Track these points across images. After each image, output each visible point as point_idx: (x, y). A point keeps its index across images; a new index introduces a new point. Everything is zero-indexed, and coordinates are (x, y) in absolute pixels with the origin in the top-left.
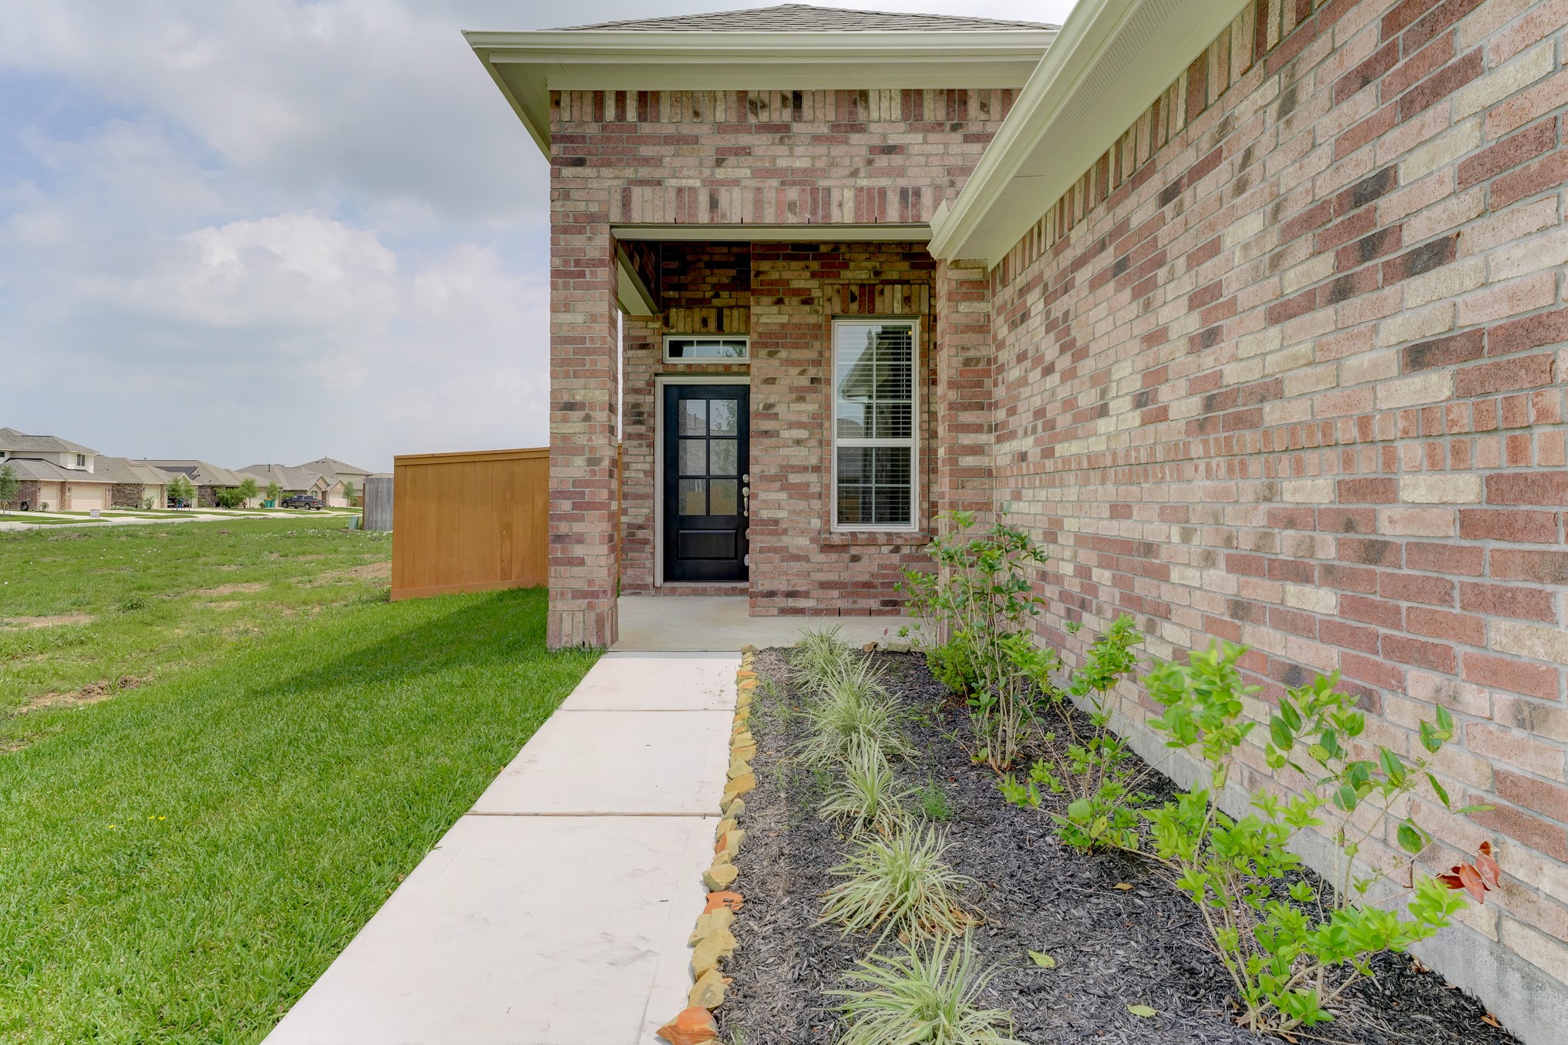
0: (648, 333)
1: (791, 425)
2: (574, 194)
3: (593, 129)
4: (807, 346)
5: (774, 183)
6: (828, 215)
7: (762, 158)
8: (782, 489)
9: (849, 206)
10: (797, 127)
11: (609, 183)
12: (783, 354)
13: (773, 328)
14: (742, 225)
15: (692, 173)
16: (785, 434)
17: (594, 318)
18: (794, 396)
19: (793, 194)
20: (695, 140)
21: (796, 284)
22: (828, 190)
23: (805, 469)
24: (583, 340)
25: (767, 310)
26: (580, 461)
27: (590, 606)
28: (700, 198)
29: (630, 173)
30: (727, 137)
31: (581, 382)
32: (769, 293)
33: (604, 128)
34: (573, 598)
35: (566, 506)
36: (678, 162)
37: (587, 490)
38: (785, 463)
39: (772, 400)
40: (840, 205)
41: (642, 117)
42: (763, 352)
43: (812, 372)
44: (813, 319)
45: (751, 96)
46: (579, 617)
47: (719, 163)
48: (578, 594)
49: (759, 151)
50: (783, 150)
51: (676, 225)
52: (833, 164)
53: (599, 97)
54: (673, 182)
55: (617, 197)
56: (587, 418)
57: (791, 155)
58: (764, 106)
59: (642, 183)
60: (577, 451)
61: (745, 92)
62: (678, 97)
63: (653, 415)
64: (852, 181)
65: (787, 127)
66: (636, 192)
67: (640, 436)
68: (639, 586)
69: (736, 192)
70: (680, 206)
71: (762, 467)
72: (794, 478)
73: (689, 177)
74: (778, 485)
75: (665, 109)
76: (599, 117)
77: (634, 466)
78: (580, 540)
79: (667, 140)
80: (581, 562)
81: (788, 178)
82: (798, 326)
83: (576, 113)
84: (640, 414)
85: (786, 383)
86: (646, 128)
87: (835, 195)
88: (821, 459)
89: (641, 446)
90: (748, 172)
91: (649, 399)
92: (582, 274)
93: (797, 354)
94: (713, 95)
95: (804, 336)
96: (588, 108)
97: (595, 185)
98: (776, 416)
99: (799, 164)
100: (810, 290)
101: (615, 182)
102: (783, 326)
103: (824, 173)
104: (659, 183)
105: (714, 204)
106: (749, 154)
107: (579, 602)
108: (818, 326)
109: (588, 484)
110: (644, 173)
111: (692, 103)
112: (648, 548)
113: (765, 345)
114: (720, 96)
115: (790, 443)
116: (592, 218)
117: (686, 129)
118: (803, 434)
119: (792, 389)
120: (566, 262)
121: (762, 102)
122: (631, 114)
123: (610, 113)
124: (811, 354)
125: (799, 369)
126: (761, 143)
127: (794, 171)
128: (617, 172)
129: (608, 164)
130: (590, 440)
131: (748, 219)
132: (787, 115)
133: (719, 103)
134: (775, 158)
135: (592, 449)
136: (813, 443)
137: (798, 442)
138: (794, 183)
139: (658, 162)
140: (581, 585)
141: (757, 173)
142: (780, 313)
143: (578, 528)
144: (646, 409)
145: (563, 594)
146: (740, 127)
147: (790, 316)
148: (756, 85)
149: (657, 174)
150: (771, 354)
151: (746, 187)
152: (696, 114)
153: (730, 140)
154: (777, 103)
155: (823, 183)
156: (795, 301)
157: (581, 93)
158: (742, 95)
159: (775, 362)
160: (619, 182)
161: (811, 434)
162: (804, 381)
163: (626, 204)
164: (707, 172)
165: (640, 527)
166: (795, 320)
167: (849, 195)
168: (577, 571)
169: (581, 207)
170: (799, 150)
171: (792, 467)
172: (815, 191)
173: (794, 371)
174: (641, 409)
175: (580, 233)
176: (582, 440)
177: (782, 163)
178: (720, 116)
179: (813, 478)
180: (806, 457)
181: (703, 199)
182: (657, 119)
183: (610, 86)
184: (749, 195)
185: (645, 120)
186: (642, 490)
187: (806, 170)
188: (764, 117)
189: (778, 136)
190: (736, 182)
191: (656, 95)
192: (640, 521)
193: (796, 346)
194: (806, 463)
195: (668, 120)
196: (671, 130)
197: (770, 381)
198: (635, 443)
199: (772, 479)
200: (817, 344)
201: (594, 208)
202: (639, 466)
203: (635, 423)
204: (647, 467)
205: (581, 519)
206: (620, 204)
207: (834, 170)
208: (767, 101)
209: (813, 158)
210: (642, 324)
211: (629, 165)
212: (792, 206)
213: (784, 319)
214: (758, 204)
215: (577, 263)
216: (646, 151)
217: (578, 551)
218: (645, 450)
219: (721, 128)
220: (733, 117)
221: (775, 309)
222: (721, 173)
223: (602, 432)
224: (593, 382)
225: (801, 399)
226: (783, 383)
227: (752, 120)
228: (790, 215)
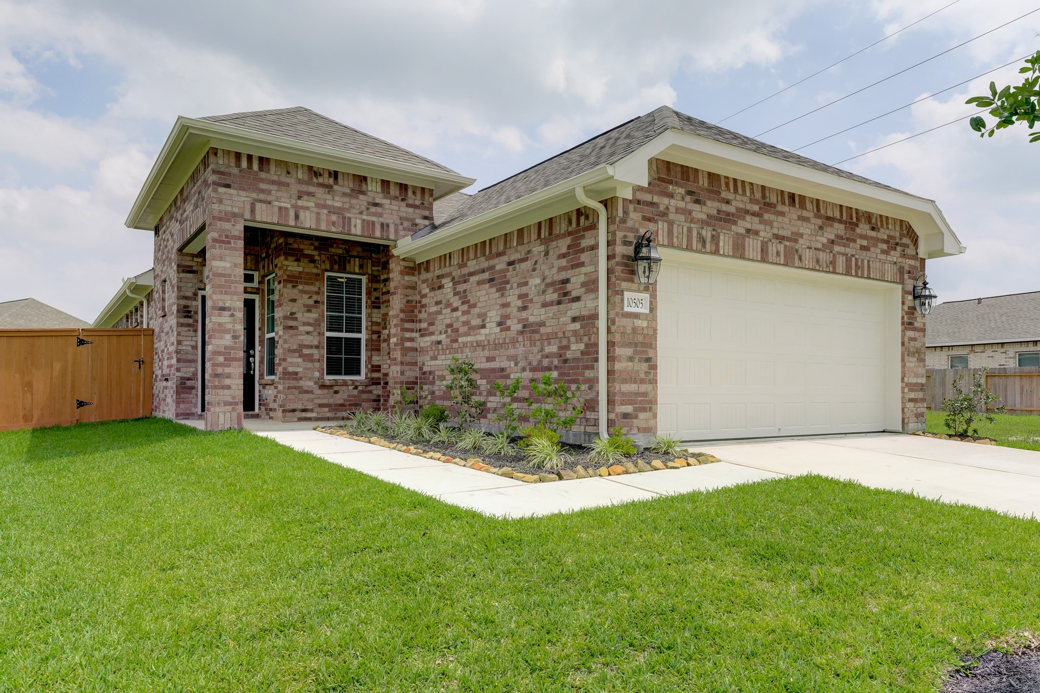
0: (193, 264)
1: (305, 324)
2: (225, 202)
3: (235, 171)
4: (312, 284)
5: (325, 211)
6: (350, 230)
7: (319, 199)
8: (300, 356)
9: (359, 227)
10: (335, 187)
11: (244, 199)
12: (300, 287)
13: (295, 273)
14: (310, 229)
15: (286, 200)
16: (301, 328)
17: (235, 265)
18: (306, 309)
19: (334, 218)
20: (288, 185)
21: (306, 252)
22: (350, 219)
23: (311, 347)
24: (230, 276)
25: (292, 263)
26: (228, 337)
27: (234, 410)
28: (290, 213)
29: (254, 195)
30: (303, 186)
31: (229, 297)
32: (293, 255)
33: (241, 171)
34: (224, 405)
35: (221, 359)
36: (279, 194)
37: (232, 351)
38: (301, 343)
39: (294, 311)
40: (355, 226)
41: (261, 169)
42: (290, 285)
43: (315, 297)
44: (315, 271)
45: (314, 169)
46: (228, 415)
47: (299, 198)
48: (227, 404)
49: (319, 195)
50: (329, 197)
51: (278, 224)
52: (352, 207)
53: (238, 156)
54: (277, 203)
55: (248, 207)
56: (232, 315)
57: (333, 200)
58: (320, 175)
59: (261, 201)
60: (227, 331)
61: (312, 167)
62: (279, 163)
63: (196, 313)
64: (360, 216)
65: (330, 187)
66: (258, 206)
67: (189, 325)
68: (188, 414)
69: (308, 213)
70: (280, 216)
71: (289, 345)
72: (306, 351)
73: (285, 202)
74: (297, 354)
75: (272, 167)
76: (238, 164)
77: (185, 343)
78: (228, 376)
79: (274, 183)
80: (229, 387)
81: (332, 210)
82: (308, 273)
83: (226, 161)
84: (190, 312)
85: (302, 302)
86: (263, 175)
87: (353, 221)
88: (319, 342)
89: (189, 331)
90: (313, 205)
91: (194, 303)
92: (229, 243)
93: (307, 288)
94: (296, 165)
95: (311, 279)
96: (233, 160)
97: (236, 199)
98: (296, 319)
99: (336, 204)
100: (313, 255)
101: (247, 199)
102: (300, 272)
103: (348, 210)
104: (270, 203)
105: (297, 217)
106: (314, 196)
107: (228, 407)
108: (317, 275)
109: (233, 348)
110: (262, 196)
111: (287, 167)
112: (194, 391)
113: (291, 282)
114: (300, 166)
115: (304, 333)
116: (235, 215)
117: (284, 179)
118: (310, 329)
119: (305, 306)
120: (220, 236)
121: (320, 173)
122: (256, 166)
123: (244, 164)
124: (314, 288)
125: (308, 296)
126: (319, 192)
127: (334, 207)
128: (248, 194)
129: (244, 190)
130: (234, 326)
131: (313, 226)
132: (331, 181)
133: (299, 169)
134: (326, 200)
135: (234, 331)
136: (316, 333)
137: (308, 333)
138: (334, 213)
139: (269, 192)
140: (229, 399)
141: (317, 205)
142: (298, 266)
143: (227, 370)
144: (192, 309)
145: (219, 404)
146: (309, 183)
147: (304, 268)
148: (316, 165)
149: (269, 198)
150: (294, 287)
151: (312, 211)
152: (288, 173)
153: (305, 188)
154: (326, 175)
155: (347, 215)
156: (306, 260)
157: (229, 152)
158: (310, 168)
159: (296, 291)
160: (249, 199)
161: (314, 329)
162: (311, 302)
163: (253, 211)
164: (293, 201)
165: (189, 379)
166: (306, 270)
167: (359, 222)
168: (226, 392)
169: (229, 209)
170: (337, 198)
171: (305, 345)
172: (344, 218)
173: (306, 296)
174: (189, 309)
175: (228, 222)
176: (229, 326)
177: (329, 203)
178: (300, 176)
179: (315, 351)
180: (312, 341)
181: (292, 214)
182: (268, 171)
183: (245, 151)
184: (314, 215)
185: (262, 171)
186: (190, 357)
187: (340, 208)
188: (321, 180)
189: (327, 190)
190: (307, 208)
191: (268, 160)
192: (189, 375)
193: (307, 284)
194: (312, 344)
195: (273, 173)
196: (275, 178)
197: (294, 300)
198: (186, 329)
199: (294, 351)
200: (317, 284)
201: (236, 210)
202: (188, 343)
203: (186, 317)
204: (193, 343)
205: (229, 366)
206: (250, 210)
207: (352, 210)
208: (322, 173)
209: (343, 203)
210: (190, 258)
211: (254, 191)
212: (334, 224)
213: (301, 269)
214: (318, 220)
215: (227, 236)
216: (263, 186)
217: (227, 382)
218: (192, 333)
219: (300, 182)
220: (306, 178)
221: (296, 263)
222: (300, 203)
223: (239, 323)
224: (235, 297)
225: (309, 311)
226: (300, 302)
227: (315, 180)
228: (333, 227)
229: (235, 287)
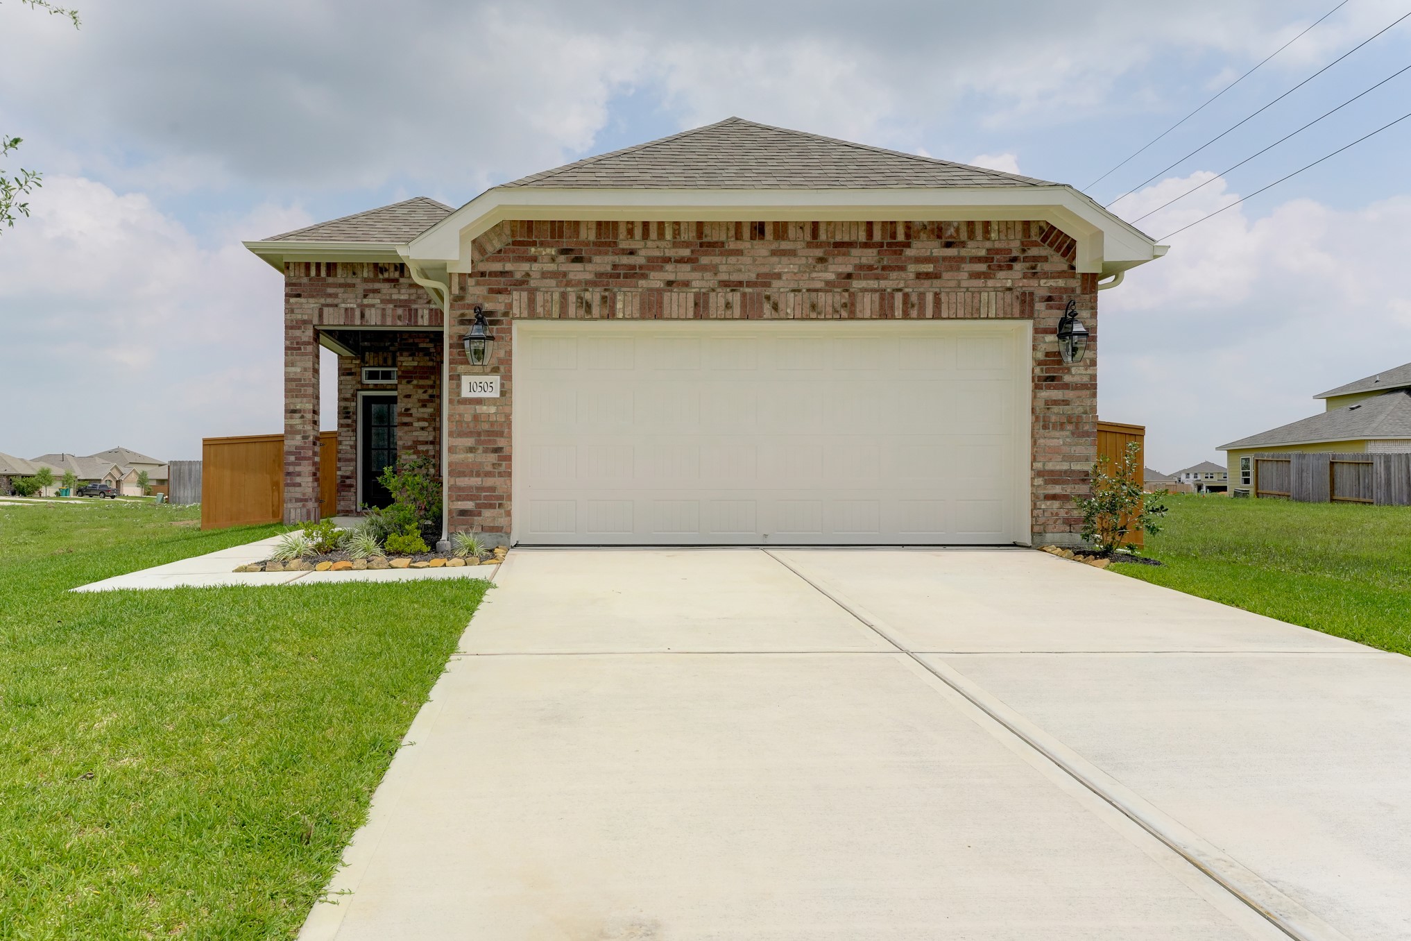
0: (352, 366)
1: (419, 420)
2: (296, 311)
3: (305, 280)
4: (427, 378)
5: (391, 306)
6: (416, 322)
7: (385, 294)
8: (414, 453)
9: (426, 317)
10: (402, 280)
11: (313, 306)
12: (415, 382)
13: (410, 368)
14: (376, 325)
15: (353, 301)
16: (416, 424)
17: (305, 369)
18: (420, 404)
19: (400, 311)
20: (354, 285)
21: (422, 345)
22: (416, 310)
23: (426, 443)
24: (300, 380)
25: (406, 358)
26: (299, 437)
27: (304, 506)
28: (356, 313)
29: (322, 301)
30: (369, 284)
31: (299, 400)
32: (407, 350)
33: (310, 280)
34: (296, 502)
35: (292, 458)
36: (346, 296)
37: (302, 451)
38: (416, 440)
39: (409, 406)
40: (422, 317)
41: (328, 275)
42: (404, 381)
43: (430, 391)
44: (430, 364)
45: (380, 265)
46: (299, 511)
47: (365, 296)
48: (298, 500)
49: (384, 291)
50: (395, 291)
51: (344, 325)
52: (419, 297)
53: (308, 265)
54: (343, 305)
55: (317, 312)
56: (302, 417)
57: (399, 293)
58: (386, 270)
59: (328, 305)
60: (298, 432)
61: (377, 264)
62: (346, 266)
63: (355, 413)
64: (428, 306)
65: (395, 281)
66: (326, 310)
67: (348, 426)
68: (347, 511)
69: (373, 310)
70: (346, 316)
71: (404, 442)
72: (421, 448)
73: (351, 303)
74: (412, 451)
75: (339, 271)
76: (308, 274)
77: (344, 443)
78: (299, 474)
79: (341, 285)
80: (299, 485)
81: (398, 304)
82: (422, 367)
83: (297, 273)
84: (348, 413)
85: (416, 397)
86: (330, 280)
87: (420, 313)
88: (435, 438)
89: (348, 431)
90: (379, 301)
91: (353, 404)
92: (300, 349)
93: (422, 382)
94: (362, 265)
95: (426, 373)
96: (303, 270)
97: (306, 307)
98: (411, 415)
99: (402, 297)
100: (429, 348)
101: (315, 305)
102: (415, 367)
103: (415, 301)
104: (336, 306)
105: (363, 316)
106: (379, 292)
107: (298, 504)
108: (433, 368)
109: (303, 448)
110: (329, 301)
111: (352, 268)
112: (353, 490)
113: (405, 377)
114: (365, 265)
115: (418, 429)
116: (305, 322)
117: (349, 281)
118: (425, 424)
119: (419, 401)
120: (292, 343)
121: (385, 268)
122: (323, 273)
123: (313, 273)
124: (429, 382)
125: (423, 390)
126: (385, 288)
127: (400, 301)
128: (316, 301)
129: (312, 297)
130: (304, 427)
131: (379, 323)
132: (397, 274)
133: (365, 268)
134: (391, 294)
135: (305, 432)
136: (431, 429)
137: (423, 429)
138: (400, 306)
139: (335, 296)
140: (299, 496)
141: (383, 301)
142: (413, 360)
143: (298, 469)
144: (351, 410)
145: (291, 500)
146: (373, 281)
147: (419, 362)
148: (381, 261)
149: (336, 301)
150: (409, 382)
151: (378, 308)
152: (354, 274)
153: (370, 286)
154: (392, 269)
155: (414, 306)
156: (421, 354)
157: (299, 263)
158: (376, 265)
159: (411, 387)
160: (318, 305)
161: (429, 424)
162: (426, 396)
163: (321, 316)
164: (359, 301)
165: (348, 477)
166: (421, 364)
167: (426, 312)
168: (297, 489)
169: (299, 317)
170: (403, 291)
171: (420, 441)
172: (410, 310)
173: (420, 391)
174: (349, 410)
175: (299, 329)
176: (300, 427)
177: (395, 297)
178: (365, 275)
179: (430, 447)
180: (427, 436)
181: (358, 313)
182: (335, 275)
183: (313, 260)
184: (379, 312)
185: (330, 276)
186: (349, 456)
187: (406, 300)
188: (386, 275)
189: (393, 284)
190: (373, 306)
191: (335, 265)
192: (348, 474)
193: (421, 378)
194: (427, 440)
195: (341, 276)
196: (342, 281)
197: (408, 396)
198: (345, 429)
199: (409, 448)
200: (433, 377)
201: (305, 317)
202: (347, 443)
203: (345, 418)
204: (352, 443)
205: (300, 465)
206: (318, 315)
207: (419, 300)
208: (388, 268)
209: (409, 295)
210: (349, 361)
211: (322, 297)
212: (399, 317)
213: (415, 364)
214: (384, 316)
215: (297, 343)
216: (330, 290)
217: (298, 480)
218: (351, 433)
219: (366, 280)
220: (371, 275)
221: (410, 358)
222: (366, 301)
223: (309, 423)
224: (305, 400)
225: (424, 406)
226: (415, 398)
227: (381, 276)
228: (398, 321)
229: (305, 390)
